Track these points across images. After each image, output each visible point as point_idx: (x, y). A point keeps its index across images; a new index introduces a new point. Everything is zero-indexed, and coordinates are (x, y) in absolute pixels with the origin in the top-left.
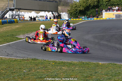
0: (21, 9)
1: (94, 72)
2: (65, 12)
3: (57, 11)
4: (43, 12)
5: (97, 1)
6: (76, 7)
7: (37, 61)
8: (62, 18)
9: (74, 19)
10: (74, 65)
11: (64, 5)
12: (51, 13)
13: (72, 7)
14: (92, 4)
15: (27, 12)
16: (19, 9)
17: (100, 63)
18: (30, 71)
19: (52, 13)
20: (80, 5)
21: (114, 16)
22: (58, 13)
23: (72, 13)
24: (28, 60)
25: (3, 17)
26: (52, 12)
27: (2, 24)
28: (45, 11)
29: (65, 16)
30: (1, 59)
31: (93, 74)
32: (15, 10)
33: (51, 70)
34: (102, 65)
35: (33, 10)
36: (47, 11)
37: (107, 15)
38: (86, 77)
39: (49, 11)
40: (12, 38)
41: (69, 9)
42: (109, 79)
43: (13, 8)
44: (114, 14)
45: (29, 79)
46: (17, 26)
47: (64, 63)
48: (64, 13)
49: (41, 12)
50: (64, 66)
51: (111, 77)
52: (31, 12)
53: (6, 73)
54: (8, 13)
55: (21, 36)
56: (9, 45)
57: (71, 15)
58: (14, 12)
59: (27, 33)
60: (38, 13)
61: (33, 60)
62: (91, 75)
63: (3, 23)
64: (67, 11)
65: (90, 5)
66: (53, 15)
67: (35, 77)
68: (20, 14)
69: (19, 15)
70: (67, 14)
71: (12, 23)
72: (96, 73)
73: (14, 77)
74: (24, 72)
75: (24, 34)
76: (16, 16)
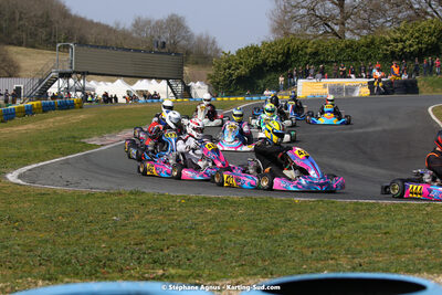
0: (88, 73)
1: (283, 219)
2: (201, 81)
3: (179, 77)
4: (145, 81)
5: (283, 54)
6: (229, 68)
7: (144, 197)
8: (193, 95)
9: (225, 99)
10: (233, 203)
11: (197, 63)
12: (164, 83)
13: (219, 67)
14: (270, 60)
15: (104, 81)
16: (84, 74)
17: (297, 200)
18: (127, 218)
19: (169, 84)
20: (241, 64)
21: (327, 90)
22: (183, 83)
23: (218, 83)
24: (121, 194)
25: (43, 94)
26: (167, 80)
27: (44, 111)
28: (150, 78)
29: (201, 91)
30: (55, 192)
31: (281, 224)
32: (73, 76)
33: (180, 216)
34: (301, 203)
35: (121, 76)
36: (156, 78)
37: (307, 88)
38: (265, 230)
39: (159, 79)
40: (72, 145)
41: (212, 73)
42: (320, 233)
43: (68, 70)
44: (325, 86)
45: (128, 235)
46: (82, 116)
47: (210, 199)
48: (198, 84)
49: (139, 82)
50: (209, 206)
51: (323, 229)
52: (113, 81)
53: (70, 222)
54: (56, 84)
55: (95, 141)
56: (67, 162)
57: (217, 89)
58: (71, 81)
59: (109, 132)
60: (131, 84)
61: (131, 193)
62: (276, 225)
63: (46, 109)
64: (206, 77)
65: (264, 63)
66: (170, 90)
67: (141, 231)
68: (87, 85)
69: (83, 90)
70: (206, 87)
71: (68, 109)
72: (286, 221)
73: (90, 232)
74: (115, 221)
75: (101, 135)
76: (77, 91)
